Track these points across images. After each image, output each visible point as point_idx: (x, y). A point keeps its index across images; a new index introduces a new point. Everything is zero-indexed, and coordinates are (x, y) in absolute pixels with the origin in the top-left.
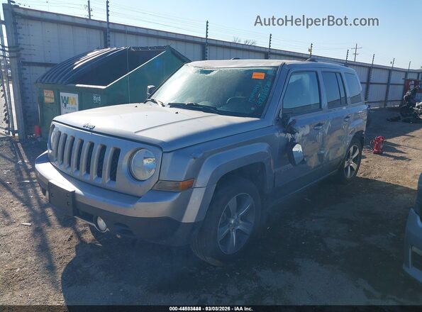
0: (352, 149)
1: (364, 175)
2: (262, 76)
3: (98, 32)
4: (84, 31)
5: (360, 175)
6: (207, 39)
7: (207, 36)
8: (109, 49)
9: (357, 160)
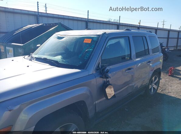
0: (153, 78)
1: (162, 91)
2: (89, 41)
3: (34, 17)
4: (26, 16)
5: (159, 91)
6: (88, 19)
7: (88, 17)
8: (37, 25)
9: (158, 84)
